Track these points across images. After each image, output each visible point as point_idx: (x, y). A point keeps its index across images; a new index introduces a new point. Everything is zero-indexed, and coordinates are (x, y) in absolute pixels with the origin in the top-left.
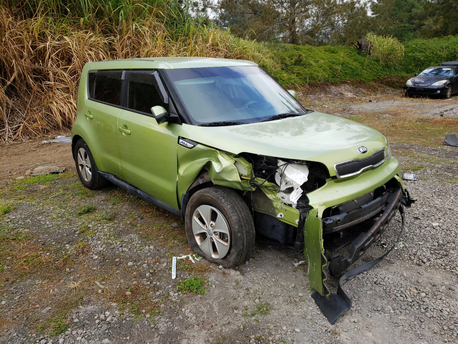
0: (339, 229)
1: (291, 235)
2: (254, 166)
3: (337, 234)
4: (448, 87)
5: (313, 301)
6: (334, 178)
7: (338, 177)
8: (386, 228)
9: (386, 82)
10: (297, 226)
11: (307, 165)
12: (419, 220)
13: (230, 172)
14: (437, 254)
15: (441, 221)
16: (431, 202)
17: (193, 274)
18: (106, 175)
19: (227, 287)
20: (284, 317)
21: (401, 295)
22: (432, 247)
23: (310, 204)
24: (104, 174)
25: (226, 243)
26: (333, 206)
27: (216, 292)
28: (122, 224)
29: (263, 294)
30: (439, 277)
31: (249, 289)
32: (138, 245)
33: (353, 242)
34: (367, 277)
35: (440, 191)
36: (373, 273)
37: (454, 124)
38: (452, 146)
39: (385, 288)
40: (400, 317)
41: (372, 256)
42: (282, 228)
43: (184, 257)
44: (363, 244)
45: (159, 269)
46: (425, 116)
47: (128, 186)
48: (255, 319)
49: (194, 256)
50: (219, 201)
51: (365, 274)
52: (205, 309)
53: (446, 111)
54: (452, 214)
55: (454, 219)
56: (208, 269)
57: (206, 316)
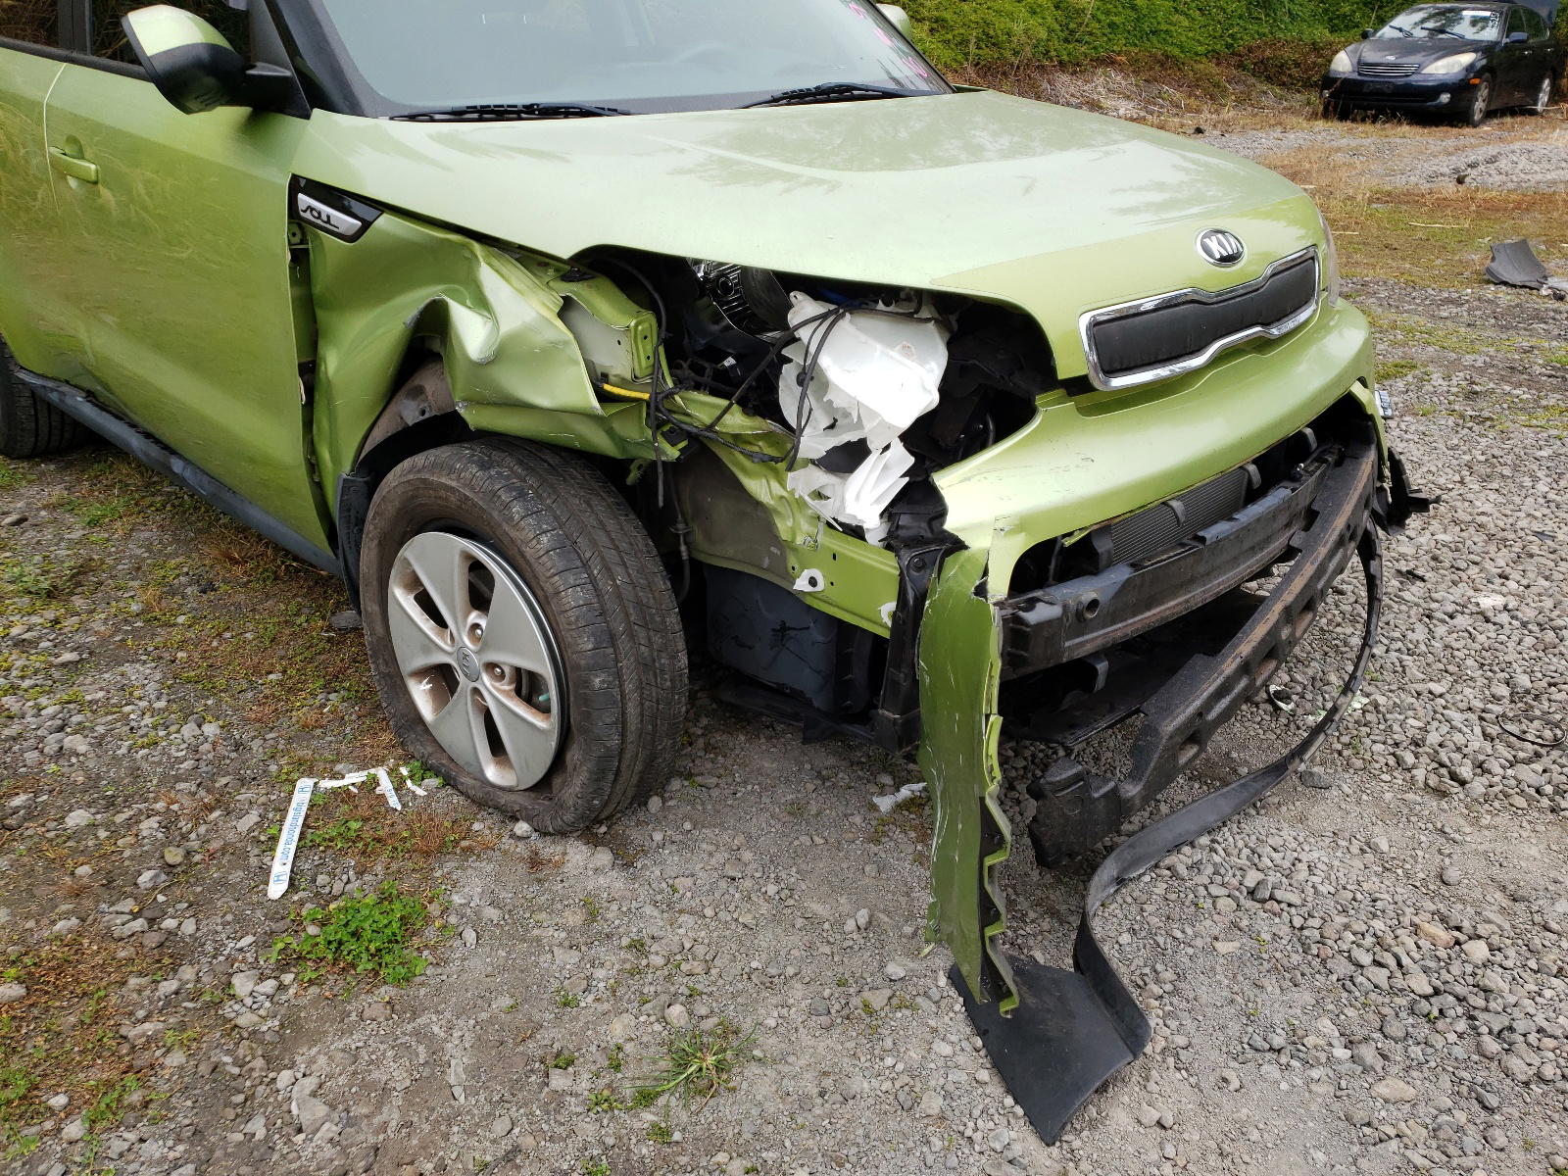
0: (1089, 648)
1: (859, 674)
2: (668, 330)
3: (1082, 669)
4: (1477, 81)
5: (957, 1007)
6: (1078, 386)
7: (1096, 384)
8: (1305, 631)
9: (1255, 64)
10: (886, 634)
11: (942, 324)
12: (1419, 583)
13: (542, 357)
14: (1513, 739)
15: (1512, 585)
16: (1458, 504)
17: (379, 868)
18: (52, 390)
19: (538, 940)
20: (804, 1103)
21: (1377, 958)
22: (1490, 706)
23: (950, 525)
24: (44, 387)
25: (542, 716)
26: (1064, 536)
27: (478, 965)
28: (103, 616)
29: (714, 972)
30: (1534, 852)
31: (649, 942)
32: (148, 720)
33: (1151, 705)
34: (1215, 865)
35: (1492, 460)
36: (1240, 844)
37: (1506, 209)
38: (1514, 286)
39: (1298, 922)
40: (1381, 1089)
41: (1228, 754)
42: (820, 638)
43: (354, 778)
44: (1200, 714)
45: (215, 845)
46: (1399, 183)
47: (135, 442)
48: (654, 1125)
49: (404, 771)
50: (495, 514)
51: (1202, 848)
52: (397, 1074)
53: (1472, 166)
54: (1552, 556)
55: (1562, 577)
56: (456, 843)
57: (396, 1115)
